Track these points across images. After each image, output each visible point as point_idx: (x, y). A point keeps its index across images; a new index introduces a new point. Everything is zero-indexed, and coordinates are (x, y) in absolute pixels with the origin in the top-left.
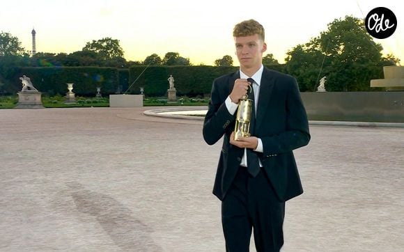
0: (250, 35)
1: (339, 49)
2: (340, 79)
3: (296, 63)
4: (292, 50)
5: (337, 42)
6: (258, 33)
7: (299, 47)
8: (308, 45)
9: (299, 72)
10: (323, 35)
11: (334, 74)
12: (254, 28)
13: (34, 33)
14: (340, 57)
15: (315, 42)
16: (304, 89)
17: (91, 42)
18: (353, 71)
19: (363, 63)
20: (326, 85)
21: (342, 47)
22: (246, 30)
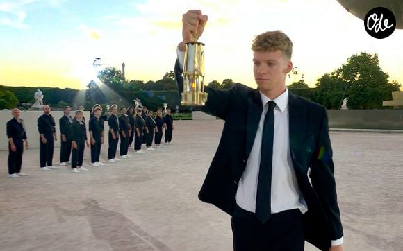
0: (270, 51)
1: (355, 76)
2: (357, 99)
3: (323, 87)
4: (321, 78)
5: (354, 72)
6: (282, 50)
7: (326, 75)
8: (333, 74)
9: (326, 94)
10: (344, 66)
11: (352, 96)
12: (277, 42)
13: (123, 65)
14: (357, 83)
15: (338, 71)
16: (330, 107)
17: (169, 72)
18: (367, 93)
19: (374, 87)
20: (348, 104)
21: (358, 75)
22: (266, 44)
